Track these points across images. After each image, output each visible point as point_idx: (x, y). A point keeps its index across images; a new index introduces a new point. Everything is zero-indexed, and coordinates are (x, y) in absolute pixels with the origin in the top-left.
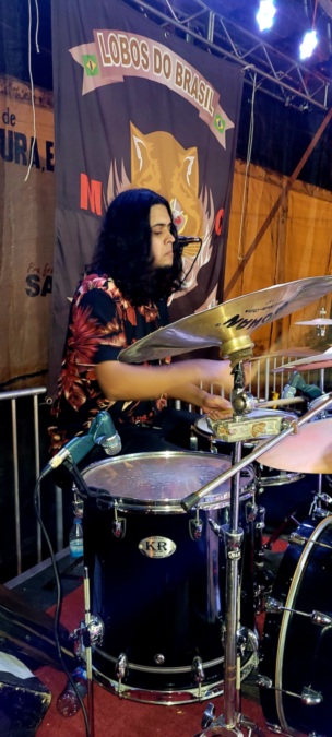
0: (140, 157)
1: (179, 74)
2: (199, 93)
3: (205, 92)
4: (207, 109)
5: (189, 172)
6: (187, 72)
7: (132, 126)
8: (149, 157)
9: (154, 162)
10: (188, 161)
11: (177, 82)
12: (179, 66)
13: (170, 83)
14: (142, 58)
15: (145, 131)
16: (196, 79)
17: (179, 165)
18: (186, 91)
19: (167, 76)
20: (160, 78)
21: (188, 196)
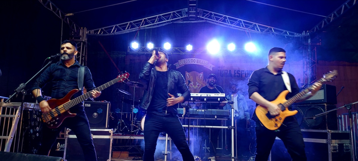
0: (188, 76)
3: (205, 63)
5: (201, 76)
7: (186, 72)
8: (190, 76)
9: (192, 77)
11: (197, 63)
12: (197, 60)
15: (189, 72)
17: (198, 76)
20: (193, 63)
21: (201, 81)
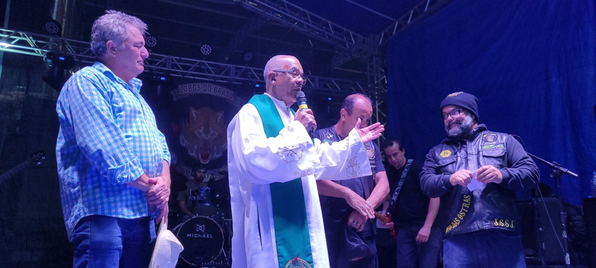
1: (215, 90)
2: (226, 93)
4: (230, 98)
6: (219, 89)
10: (219, 115)
13: (212, 93)
14: (197, 88)
16: (224, 90)
18: (219, 94)
19: (210, 91)
